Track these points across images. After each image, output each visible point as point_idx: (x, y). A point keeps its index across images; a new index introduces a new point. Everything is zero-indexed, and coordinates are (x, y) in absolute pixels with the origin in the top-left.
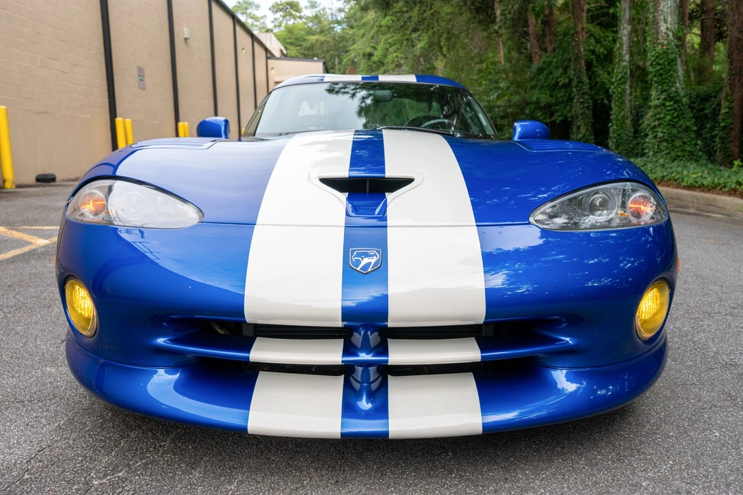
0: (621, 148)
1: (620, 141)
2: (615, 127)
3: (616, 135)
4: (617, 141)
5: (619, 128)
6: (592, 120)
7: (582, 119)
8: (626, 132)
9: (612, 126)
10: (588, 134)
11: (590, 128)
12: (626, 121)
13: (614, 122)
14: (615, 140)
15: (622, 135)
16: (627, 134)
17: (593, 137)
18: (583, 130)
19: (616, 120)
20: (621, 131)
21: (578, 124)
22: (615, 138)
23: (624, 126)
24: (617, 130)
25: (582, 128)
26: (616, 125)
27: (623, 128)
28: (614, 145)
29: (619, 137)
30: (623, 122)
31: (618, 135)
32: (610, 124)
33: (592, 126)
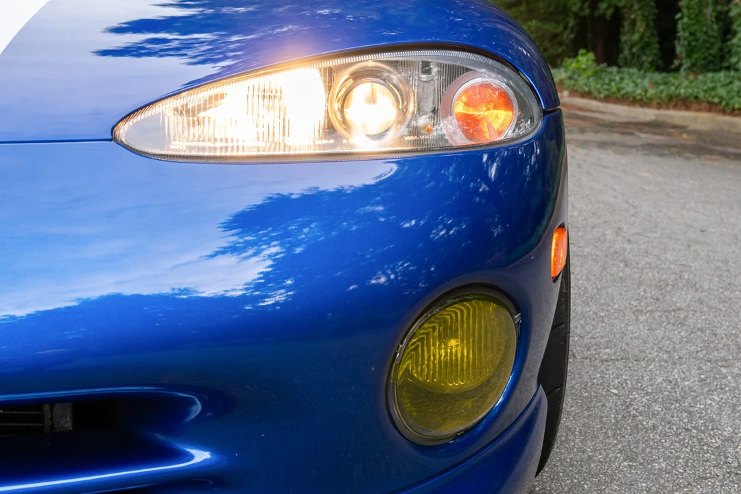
0: (695, 56)
1: (693, 43)
2: (685, 20)
3: (687, 34)
4: (689, 44)
5: (693, 22)
6: (656, 11)
7: (639, 9)
8: (705, 29)
9: (681, 18)
10: (648, 34)
11: (652, 24)
12: (705, 11)
13: (685, 11)
14: (686, 43)
15: (698, 34)
16: (706, 33)
17: (656, 39)
18: (641, 27)
19: (689, 8)
20: (695, 27)
21: (633, 16)
22: (685, 39)
23: (701, 19)
24: (689, 25)
25: (638, 24)
26: (689, 17)
27: (699, 22)
28: (683, 50)
29: (692, 38)
30: (700, 11)
31: (691, 34)
32: (679, 15)
33: (655, 21)
